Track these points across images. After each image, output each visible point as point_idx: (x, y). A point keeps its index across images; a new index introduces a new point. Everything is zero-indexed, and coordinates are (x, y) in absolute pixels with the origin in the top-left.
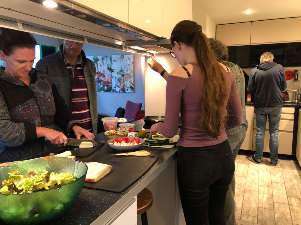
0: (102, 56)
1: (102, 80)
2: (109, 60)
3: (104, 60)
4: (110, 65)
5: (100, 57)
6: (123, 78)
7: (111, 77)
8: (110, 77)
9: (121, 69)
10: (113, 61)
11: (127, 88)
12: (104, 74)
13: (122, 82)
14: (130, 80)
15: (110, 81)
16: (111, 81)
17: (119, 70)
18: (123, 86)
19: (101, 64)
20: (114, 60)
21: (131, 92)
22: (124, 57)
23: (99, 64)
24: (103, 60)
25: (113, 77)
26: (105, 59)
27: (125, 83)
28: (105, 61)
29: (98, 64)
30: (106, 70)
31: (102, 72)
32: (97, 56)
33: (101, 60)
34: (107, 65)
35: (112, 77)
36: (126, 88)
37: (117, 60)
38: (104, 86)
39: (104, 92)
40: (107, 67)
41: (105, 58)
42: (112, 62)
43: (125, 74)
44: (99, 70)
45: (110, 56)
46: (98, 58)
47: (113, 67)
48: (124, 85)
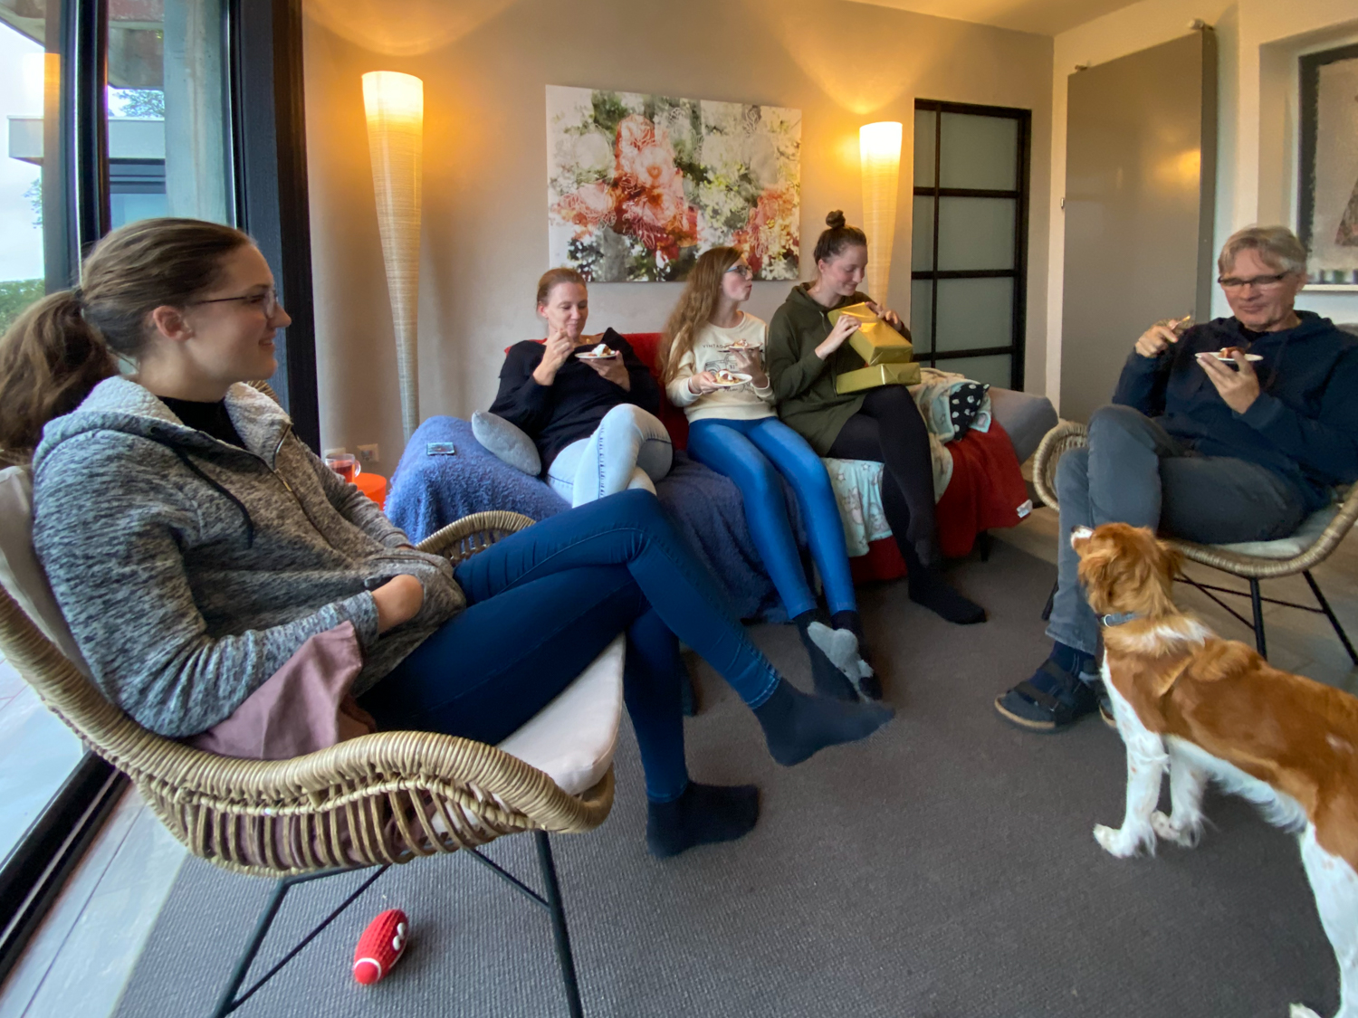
0: (648, 98)
1: (641, 219)
2: (684, 123)
3: (656, 119)
4: (689, 146)
5: (631, 101)
6: (752, 211)
7: (691, 209)
8: (686, 206)
9: (743, 171)
10: (704, 130)
11: (770, 257)
12: (656, 192)
13: (749, 230)
14: (787, 222)
15: (686, 225)
16: (693, 223)
17: (736, 174)
18: (752, 249)
19: (639, 134)
20: (712, 124)
21: (788, 275)
22: (760, 117)
23: (625, 133)
24: (650, 114)
25: (704, 208)
26: (666, 114)
27: (763, 237)
28: (665, 123)
29: (619, 136)
30: (669, 171)
31: (644, 179)
32: (617, 93)
33: (641, 119)
34: (676, 146)
35: (695, 206)
36: (765, 260)
37: (729, 126)
38: (651, 253)
39: (653, 279)
40: (674, 154)
41: (662, 110)
42: (698, 133)
43: (763, 193)
44: (627, 169)
45: (693, 101)
46: (623, 104)
47: (705, 160)
48: (754, 243)
